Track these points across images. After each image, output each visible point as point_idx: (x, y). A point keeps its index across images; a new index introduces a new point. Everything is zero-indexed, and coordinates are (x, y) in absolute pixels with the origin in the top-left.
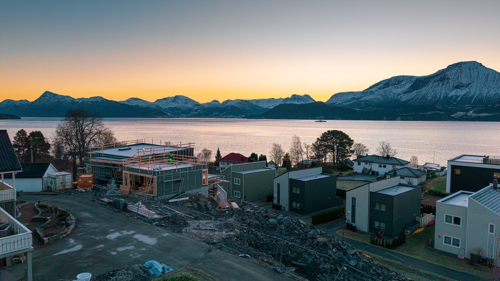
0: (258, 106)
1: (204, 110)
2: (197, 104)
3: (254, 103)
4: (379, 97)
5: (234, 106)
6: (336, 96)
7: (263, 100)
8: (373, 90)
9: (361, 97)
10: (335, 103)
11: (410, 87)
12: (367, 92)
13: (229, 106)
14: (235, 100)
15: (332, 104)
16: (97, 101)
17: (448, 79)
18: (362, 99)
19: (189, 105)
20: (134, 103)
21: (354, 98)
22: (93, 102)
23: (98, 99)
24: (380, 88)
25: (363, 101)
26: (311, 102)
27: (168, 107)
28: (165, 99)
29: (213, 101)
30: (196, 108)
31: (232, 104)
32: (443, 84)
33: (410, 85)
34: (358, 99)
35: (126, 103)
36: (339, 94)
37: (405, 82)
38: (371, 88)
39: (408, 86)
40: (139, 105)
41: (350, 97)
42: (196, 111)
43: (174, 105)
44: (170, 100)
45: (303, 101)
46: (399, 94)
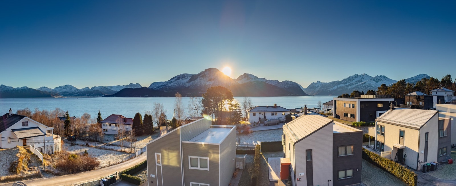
0: (111, 90)
1: (81, 92)
2: (78, 90)
3: (109, 88)
4: (175, 84)
5: (97, 90)
6: (153, 84)
7: (114, 86)
8: (172, 81)
9: (166, 85)
10: (153, 88)
11: (190, 80)
12: (169, 82)
14: (98, 87)
15: (151, 88)
16: (25, 89)
17: (206, 76)
18: (167, 86)
19: (73, 90)
20: (44, 90)
21: (163, 85)
22: (23, 90)
24: (175, 80)
25: (168, 87)
26: (140, 87)
27: (62, 91)
28: (60, 87)
29: (86, 87)
30: (76, 92)
31: (97, 89)
32: (204, 79)
33: (190, 78)
34: (165, 85)
35: (40, 90)
36: (155, 83)
37: (187, 77)
38: (171, 80)
39: (189, 79)
40: (46, 91)
41: (160, 85)
42: (76, 93)
43: (65, 90)
44: (63, 87)
45: (136, 87)
46: (185, 83)
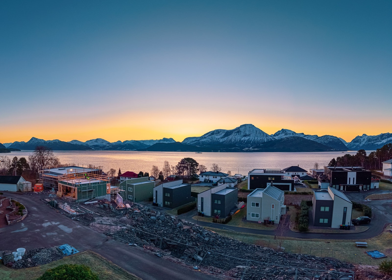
0: (144, 144)
1: (113, 146)
2: (109, 143)
3: (142, 142)
4: (209, 140)
5: (129, 144)
6: (187, 139)
7: (147, 140)
8: (206, 136)
9: (200, 140)
10: (186, 143)
11: (224, 135)
12: (203, 137)
13: (127, 144)
14: (131, 141)
15: (185, 143)
16: (56, 142)
17: (241, 132)
18: (201, 141)
19: (104, 144)
20: (75, 143)
21: (196, 140)
22: (54, 142)
23: (56, 141)
24: (209, 135)
25: (201, 142)
26: (174, 142)
27: (93, 145)
28: (91, 140)
29: (118, 141)
30: (108, 145)
31: (129, 143)
32: (239, 134)
33: (224, 134)
34: (198, 140)
35: (71, 143)
36: (188, 138)
37: (221, 133)
38: (205, 135)
39: (223, 134)
40: (77, 144)
41: (194, 140)
42: (108, 147)
43: (96, 144)
44: (94, 141)
45: (169, 141)
46: (219, 139)
